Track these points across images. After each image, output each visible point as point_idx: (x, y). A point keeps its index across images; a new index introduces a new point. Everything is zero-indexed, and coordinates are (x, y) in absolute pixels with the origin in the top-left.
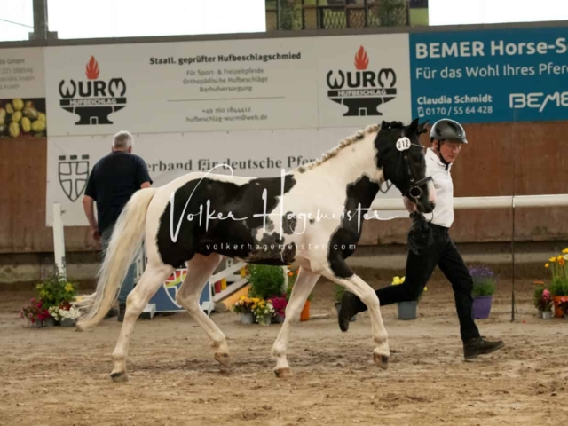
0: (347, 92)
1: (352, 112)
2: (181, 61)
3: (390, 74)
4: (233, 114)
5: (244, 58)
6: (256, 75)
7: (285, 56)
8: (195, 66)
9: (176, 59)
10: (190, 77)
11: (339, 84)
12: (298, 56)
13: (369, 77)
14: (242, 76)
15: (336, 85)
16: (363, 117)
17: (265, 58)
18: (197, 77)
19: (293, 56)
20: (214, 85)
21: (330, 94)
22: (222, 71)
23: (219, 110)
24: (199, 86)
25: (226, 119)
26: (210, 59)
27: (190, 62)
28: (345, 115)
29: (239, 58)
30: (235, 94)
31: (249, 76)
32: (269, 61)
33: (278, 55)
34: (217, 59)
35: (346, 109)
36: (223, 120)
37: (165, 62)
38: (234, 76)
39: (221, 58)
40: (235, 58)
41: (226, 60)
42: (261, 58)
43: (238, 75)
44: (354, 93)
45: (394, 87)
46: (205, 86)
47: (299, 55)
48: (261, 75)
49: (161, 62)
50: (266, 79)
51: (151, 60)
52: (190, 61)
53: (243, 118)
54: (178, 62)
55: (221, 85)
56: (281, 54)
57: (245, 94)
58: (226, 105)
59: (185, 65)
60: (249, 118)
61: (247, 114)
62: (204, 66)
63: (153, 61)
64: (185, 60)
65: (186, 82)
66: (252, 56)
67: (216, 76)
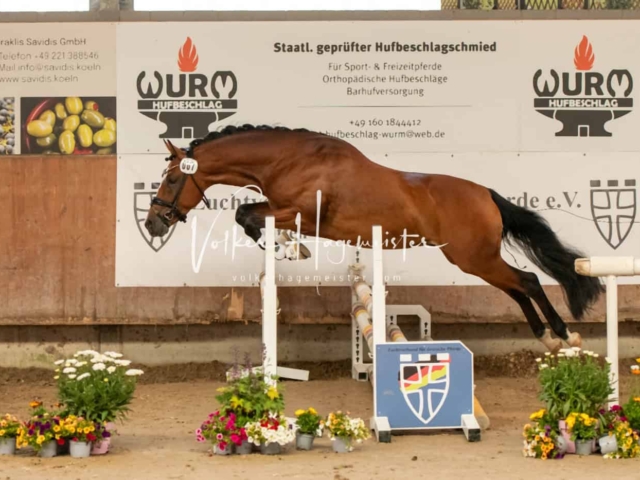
0: (561, 102)
1: (568, 131)
2: (320, 49)
3: (625, 77)
4: (395, 129)
5: (413, 48)
6: (429, 72)
7: (473, 47)
8: (341, 57)
9: (313, 47)
10: (332, 73)
11: (551, 89)
12: (493, 47)
13: (594, 80)
14: (409, 73)
15: (546, 91)
16: (583, 138)
17: (444, 49)
18: (344, 73)
19: (486, 48)
20: (368, 86)
21: (538, 103)
22: (381, 66)
23: (374, 122)
24: (346, 85)
25: (385, 135)
26: (363, 48)
27: (333, 52)
28: (557, 134)
29: (406, 48)
30: (399, 99)
31: (420, 73)
32: (449, 53)
33: (463, 45)
34: (373, 48)
35: (559, 126)
36: (380, 137)
37: (297, 49)
38: (397, 74)
39: (379, 47)
40: (400, 48)
41: (387, 49)
42: (438, 49)
43: (403, 72)
44: (572, 103)
45: (629, 97)
46: (355, 86)
47: (494, 45)
48: (438, 73)
49: (290, 49)
50: (445, 78)
51: (276, 45)
52: (334, 49)
53: (410, 134)
54: (315, 50)
55: (379, 86)
56: (468, 43)
57: (414, 99)
58: (384, 115)
59: (327, 55)
60: (417, 135)
61: (416, 129)
62: (353, 57)
63: (278, 47)
64: (327, 47)
65: (327, 79)
66: (424, 45)
67: (371, 73)
